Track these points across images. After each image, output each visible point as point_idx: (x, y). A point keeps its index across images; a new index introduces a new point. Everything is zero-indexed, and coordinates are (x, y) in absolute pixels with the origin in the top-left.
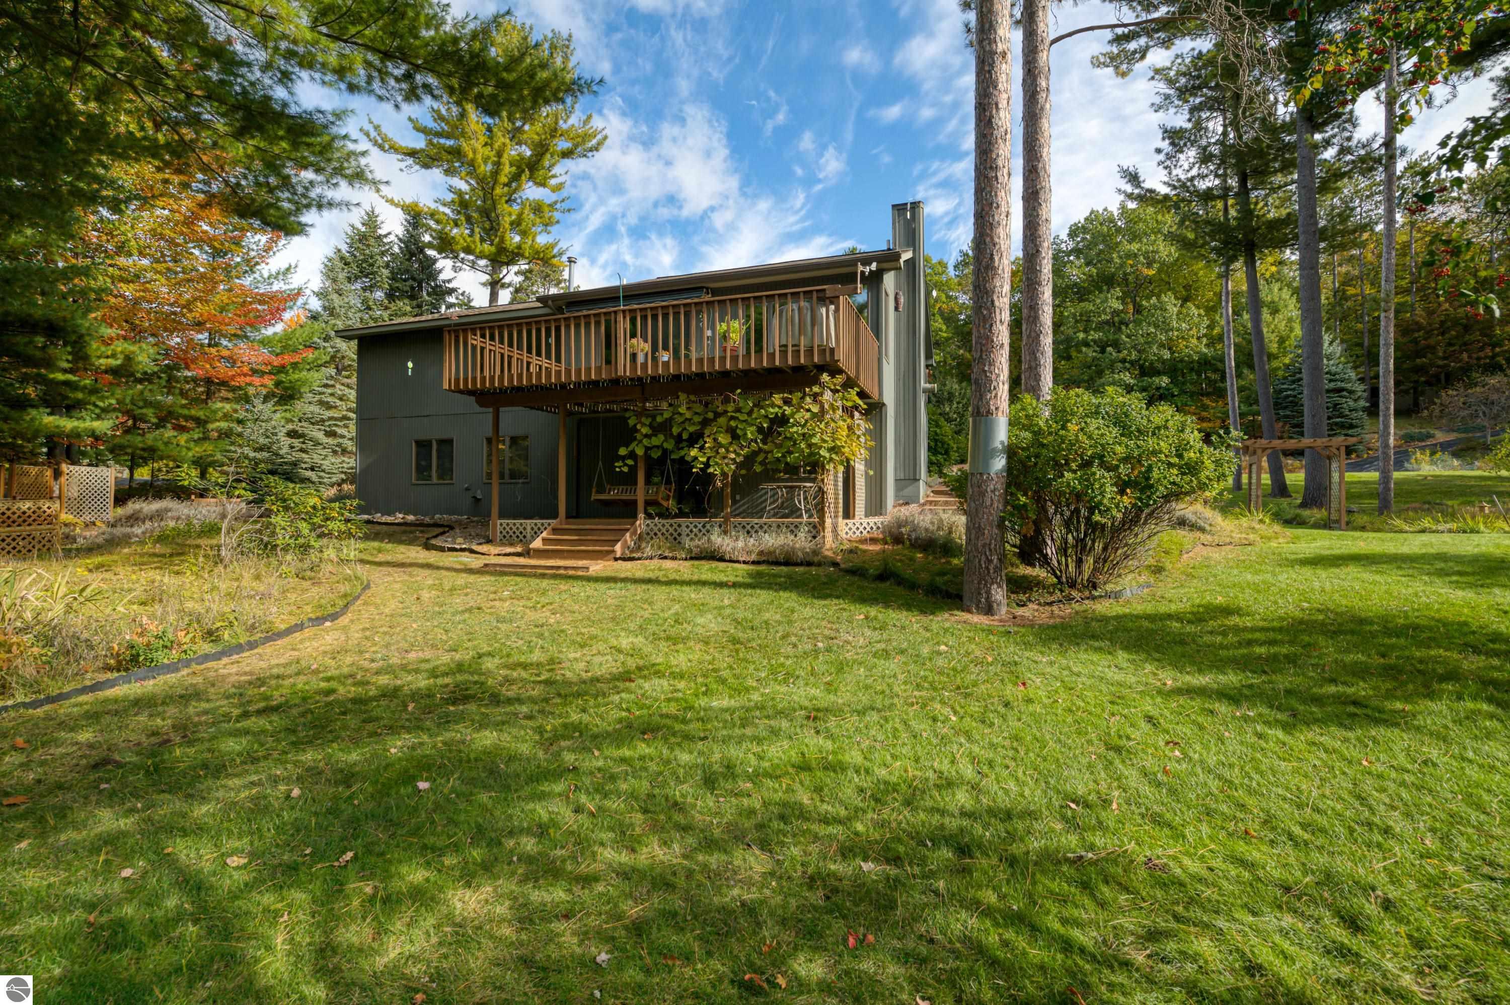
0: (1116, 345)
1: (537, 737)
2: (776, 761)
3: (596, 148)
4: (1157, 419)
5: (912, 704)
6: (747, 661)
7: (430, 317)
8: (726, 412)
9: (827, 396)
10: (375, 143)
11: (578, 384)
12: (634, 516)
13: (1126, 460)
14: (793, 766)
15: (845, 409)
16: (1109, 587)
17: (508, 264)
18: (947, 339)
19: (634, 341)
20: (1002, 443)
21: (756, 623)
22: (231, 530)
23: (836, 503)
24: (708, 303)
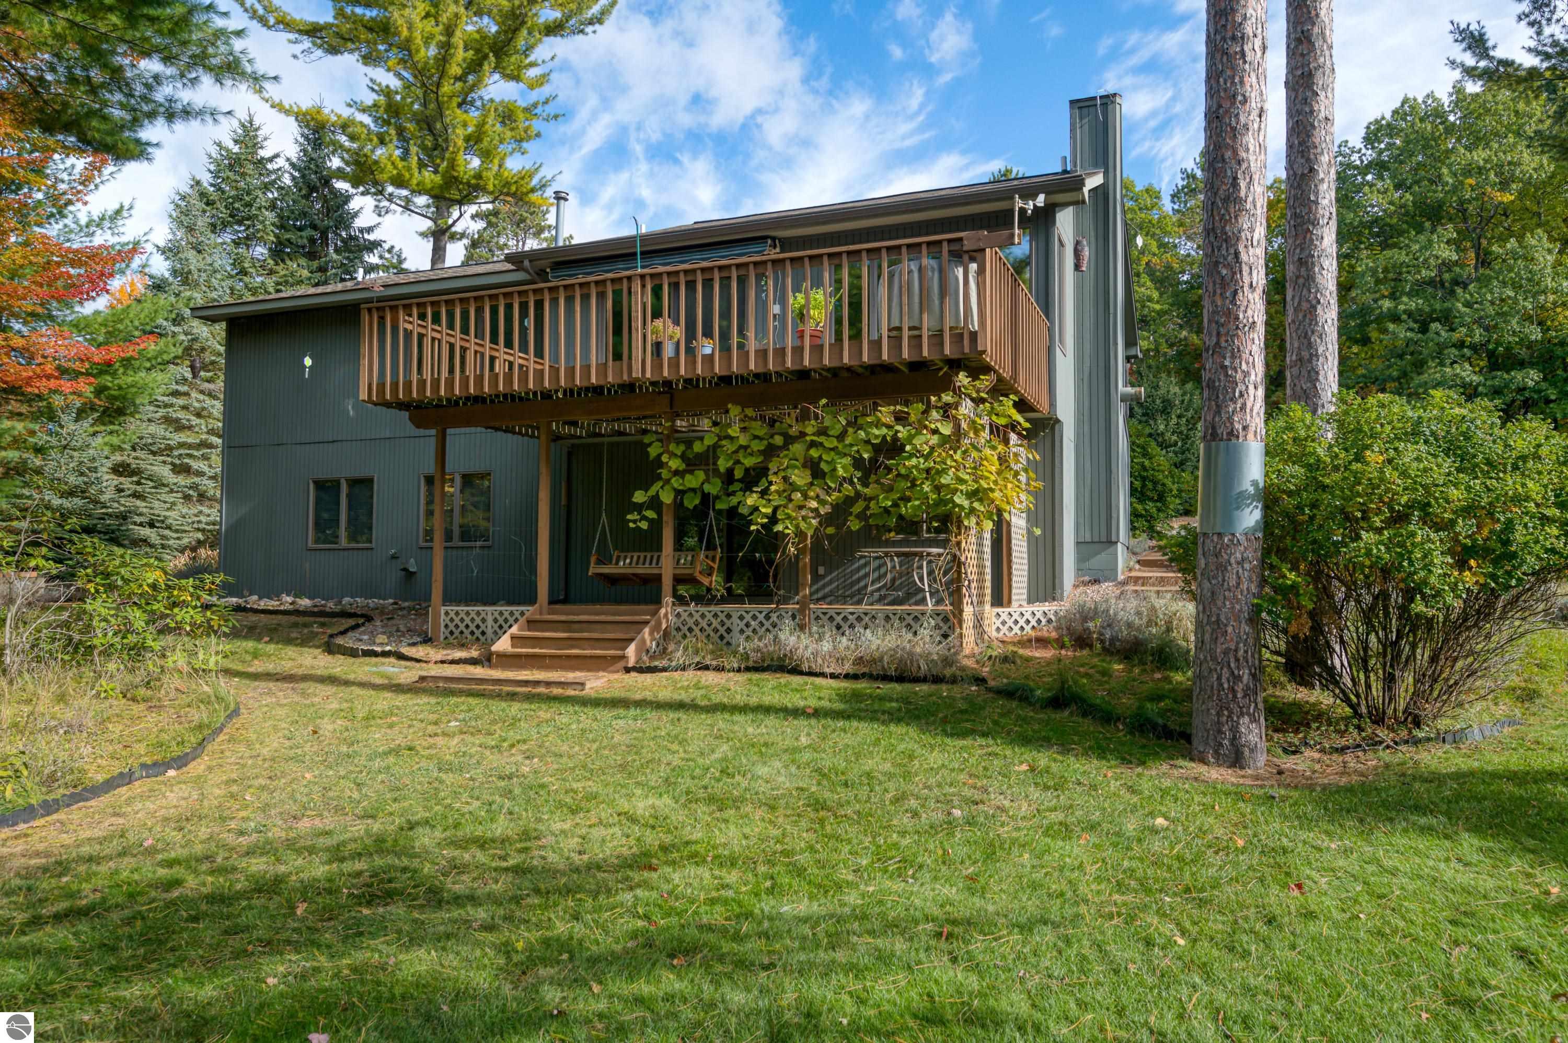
0: (1447, 319)
1: (502, 961)
2: (887, 1007)
3: (598, 20)
4: (1521, 444)
5: (1111, 917)
6: (838, 839)
7: (340, 286)
8: (803, 434)
9: (966, 408)
10: (254, 15)
11: (569, 392)
12: (657, 601)
13: (1468, 511)
14: (915, 1016)
15: (995, 429)
16: (1443, 724)
17: (460, 203)
18: (1161, 313)
19: (659, 323)
20: (1255, 483)
21: (853, 776)
22: (21, 621)
23: (981, 581)
24: (774, 262)
